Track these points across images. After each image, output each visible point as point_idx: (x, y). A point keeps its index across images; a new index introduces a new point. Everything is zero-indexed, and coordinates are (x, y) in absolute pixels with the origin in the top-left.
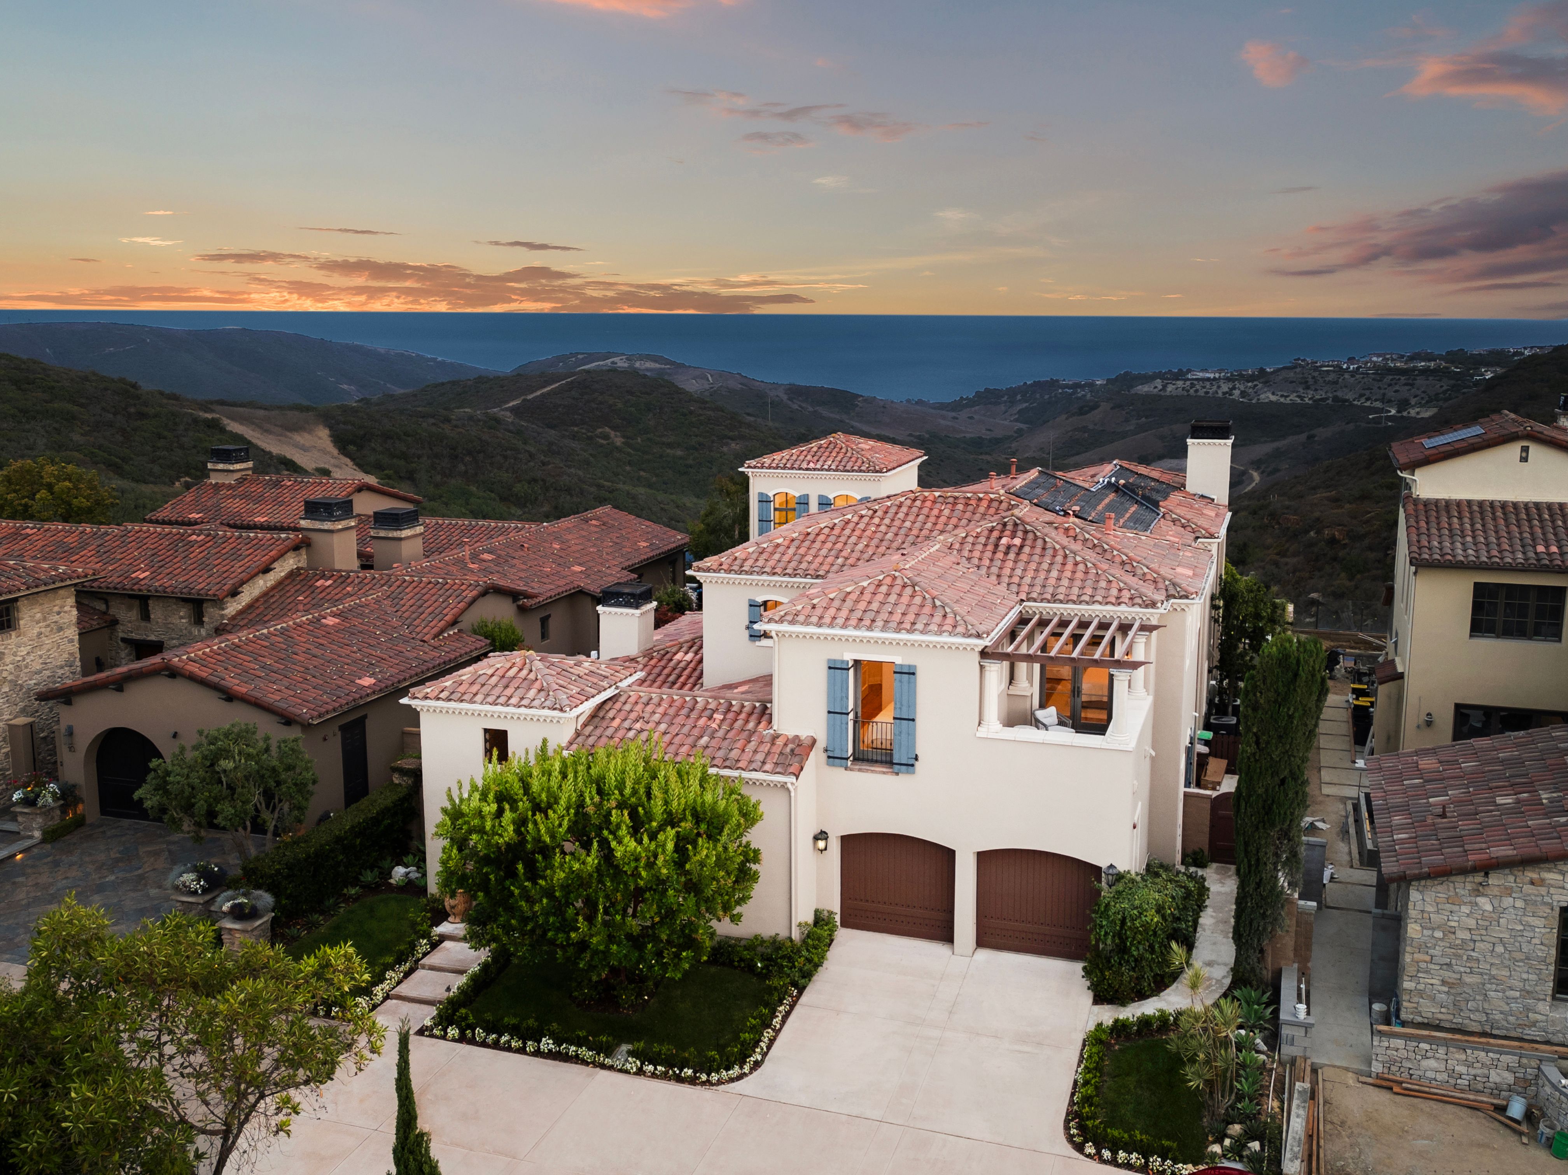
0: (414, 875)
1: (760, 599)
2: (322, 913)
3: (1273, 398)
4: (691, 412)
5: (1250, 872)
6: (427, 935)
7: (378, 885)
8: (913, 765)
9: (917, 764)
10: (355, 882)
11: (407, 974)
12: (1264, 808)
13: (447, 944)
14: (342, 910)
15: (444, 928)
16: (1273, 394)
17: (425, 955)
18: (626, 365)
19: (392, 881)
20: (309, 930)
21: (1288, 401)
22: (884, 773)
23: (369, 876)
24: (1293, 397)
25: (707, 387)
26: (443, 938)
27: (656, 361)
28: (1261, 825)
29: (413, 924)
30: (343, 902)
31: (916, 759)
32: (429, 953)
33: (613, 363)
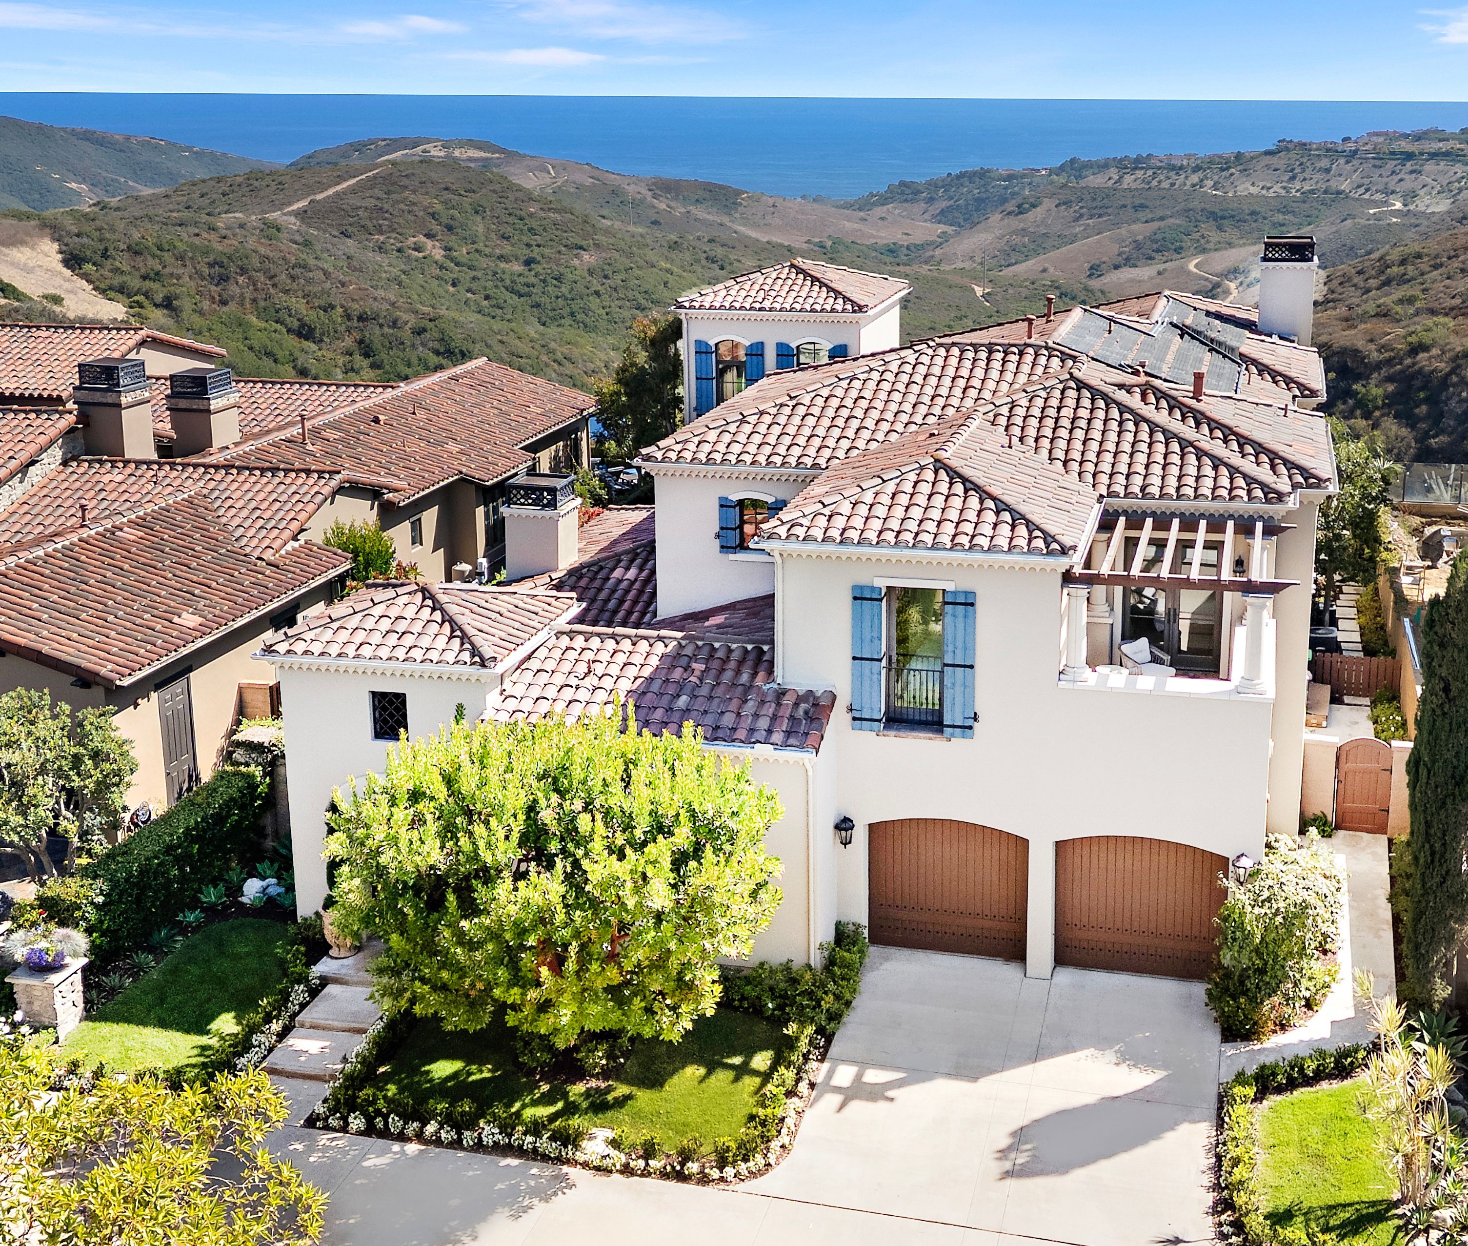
0: (274, 890)
1: (735, 497)
2: (150, 950)
3: (1254, 190)
4: (531, 215)
5: (1432, 861)
6: (302, 979)
7: (226, 907)
8: (970, 728)
9: (976, 725)
10: (195, 904)
11: (282, 1036)
12: (1453, 777)
13: (331, 989)
14: (178, 946)
15: (323, 967)
16: (1253, 184)
17: (303, 1006)
18: (442, 154)
19: (244, 900)
20: (135, 976)
21: (1271, 193)
22: (930, 739)
23: (211, 895)
24: (1277, 188)
25: (548, 181)
26: (325, 981)
27: (480, 148)
28: (1449, 801)
29: (282, 963)
30: (179, 934)
31: (975, 718)
32: (308, 1003)
33: (424, 151)
